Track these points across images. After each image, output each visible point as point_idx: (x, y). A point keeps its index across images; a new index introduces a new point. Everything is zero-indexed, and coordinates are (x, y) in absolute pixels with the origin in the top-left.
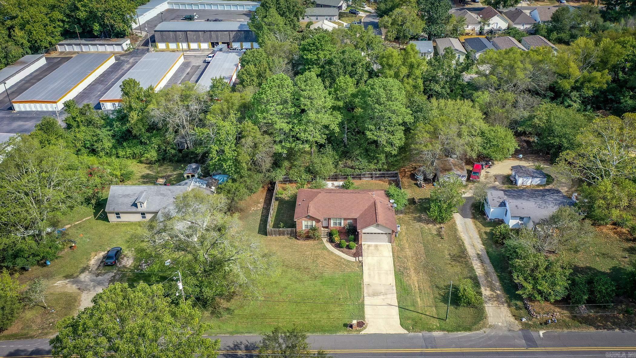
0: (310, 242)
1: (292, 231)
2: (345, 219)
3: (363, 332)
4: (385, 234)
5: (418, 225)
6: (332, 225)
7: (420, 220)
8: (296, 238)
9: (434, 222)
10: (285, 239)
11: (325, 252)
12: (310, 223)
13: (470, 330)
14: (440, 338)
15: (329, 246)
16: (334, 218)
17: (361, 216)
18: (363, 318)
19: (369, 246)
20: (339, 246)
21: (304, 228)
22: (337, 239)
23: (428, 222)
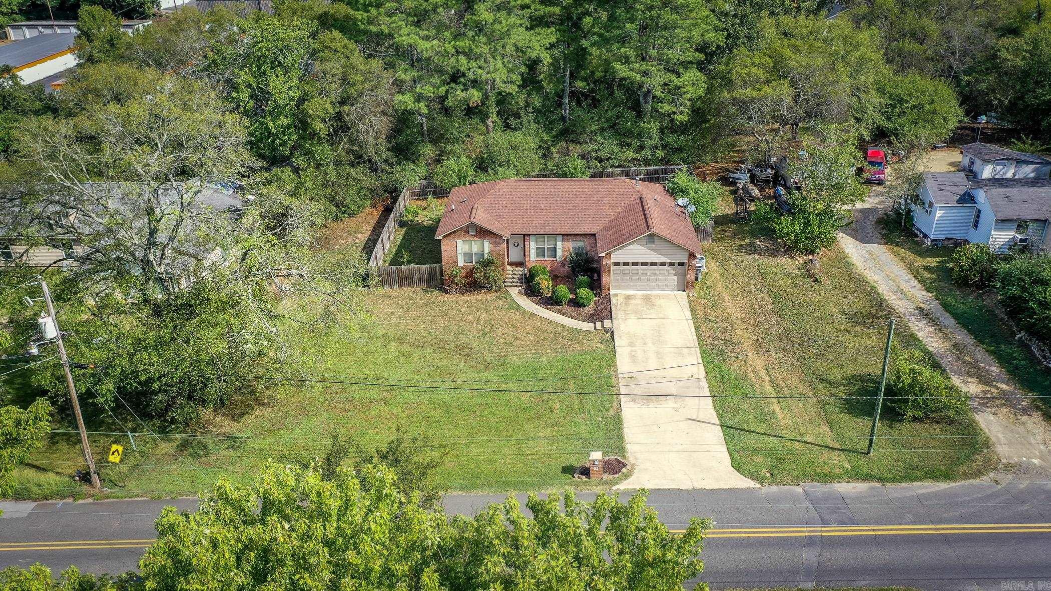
0: (479, 297)
1: (431, 273)
2: (567, 237)
3: (622, 486)
4: (672, 264)
5: (748, 260)
6: (533, 257)
7: (753, 250)
8: (442, 290)
9: (791, 249)
10: (417, 294)
11: (515, 315)
12: (475, 248)
13: (948, 476)
14: (859, 498)
15: (526, 303)
16: (538, 235)
17: (608, 227)
18: (622, 451)
19: (628, 298)
20: (552, 302)
21: (461, 262)
22: (545, 283)
23: (774, 253)
